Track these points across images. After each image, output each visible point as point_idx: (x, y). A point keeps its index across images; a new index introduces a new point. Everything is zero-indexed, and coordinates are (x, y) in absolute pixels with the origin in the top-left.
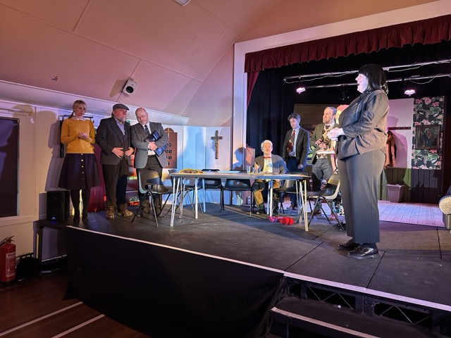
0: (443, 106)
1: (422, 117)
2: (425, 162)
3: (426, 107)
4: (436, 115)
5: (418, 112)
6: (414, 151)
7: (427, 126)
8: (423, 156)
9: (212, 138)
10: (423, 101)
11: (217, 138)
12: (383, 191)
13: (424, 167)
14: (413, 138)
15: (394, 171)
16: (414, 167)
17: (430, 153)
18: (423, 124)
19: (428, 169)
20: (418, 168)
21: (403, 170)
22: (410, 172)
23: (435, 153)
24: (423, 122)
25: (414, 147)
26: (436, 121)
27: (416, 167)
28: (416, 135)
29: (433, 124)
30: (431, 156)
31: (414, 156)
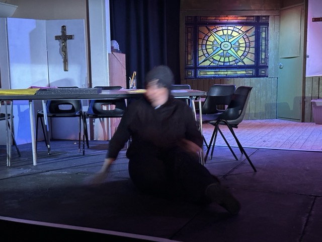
9: (57, 38)
11: (64, 37)
12: (306, 109)
15: (320, 81)
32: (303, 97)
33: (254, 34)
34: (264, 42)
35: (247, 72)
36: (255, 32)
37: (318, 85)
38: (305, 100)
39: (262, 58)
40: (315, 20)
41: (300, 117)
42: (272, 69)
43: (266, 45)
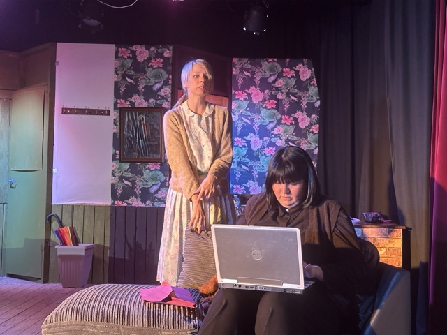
0: (170, 68)
1: (132, 90)
2: (138, 191)
3: (139, 68)
4: (158, 86)
5: (124, 76)
6: (117, 164)
7: (141, 110)
8: (134, 178)
10: (134, 53)
13: (135, 202)
14: (115, 134)
15: (75, 213)
16: (116, 202)
17: (148, 171)
18: (133, 104)
19: (143, 205)
20: (125, 205)
21: (94, 208)
22: (109, 214)
23: (157, 170)
24: (133, 100)
25: (117, 157)
26: (157, 100)
27: (120, 203)
28: (120, 128)
29: (152, 106)
30: (148, 177)
31: (117, 177)
32: (46, 240)
37: (71, 219)
38: (51, 244)
40: (66, 111)
41: (40, 274)
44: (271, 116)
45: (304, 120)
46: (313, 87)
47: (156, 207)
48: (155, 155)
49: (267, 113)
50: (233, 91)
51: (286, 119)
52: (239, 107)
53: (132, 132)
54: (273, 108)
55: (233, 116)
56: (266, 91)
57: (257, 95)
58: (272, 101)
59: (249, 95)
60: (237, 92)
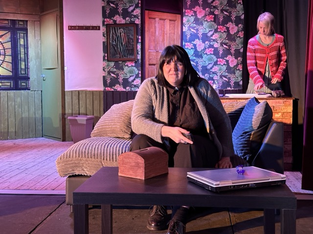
1: (114, 12)
2: (121, 80)
4: (132, 8)
5: (108, 3)
6: (106, 63)
7: (121, 25)
8: (118, 72)
13: (119, 88)
14: (104, 42)
15: (80, 96)
16: (106, 89)
17: (127, 67)
18: (115, 21)
19: (125, 90)
20: (112, 90)
21: (93, 92)
22: (102, 96)
23: (132, 66)
24: (115, 19)
25: (106, 58)
26: (131, 18)
27: (109, 89)
28: (107, 38)
29: (128, 22)
30: (127, 71)
31: (107, 72)
33: (10, 40)
34: (22, 50)
35: (4, 84)
36: (11, 38)
37: (78, 100)
38: (66, 116)
39: (21, 68)
40: (71, 28)
41: (60, 136)
42: (34, 81)
43: (26, 54)
44: (210, 27)
45: (234, 28)
46: (239, 5)
47: (133, 91)
48: (131, 56)
49: (208, 24)
50: (184, 10)
51: (221, 28)
52: (188, 21)
53: (115, 41)
54: (211, 21)
55: (184, 27)
56: (207, 9)
57: (200, 12)
58: (211, 16)
59: (195, 12)
60: (186, 11)
